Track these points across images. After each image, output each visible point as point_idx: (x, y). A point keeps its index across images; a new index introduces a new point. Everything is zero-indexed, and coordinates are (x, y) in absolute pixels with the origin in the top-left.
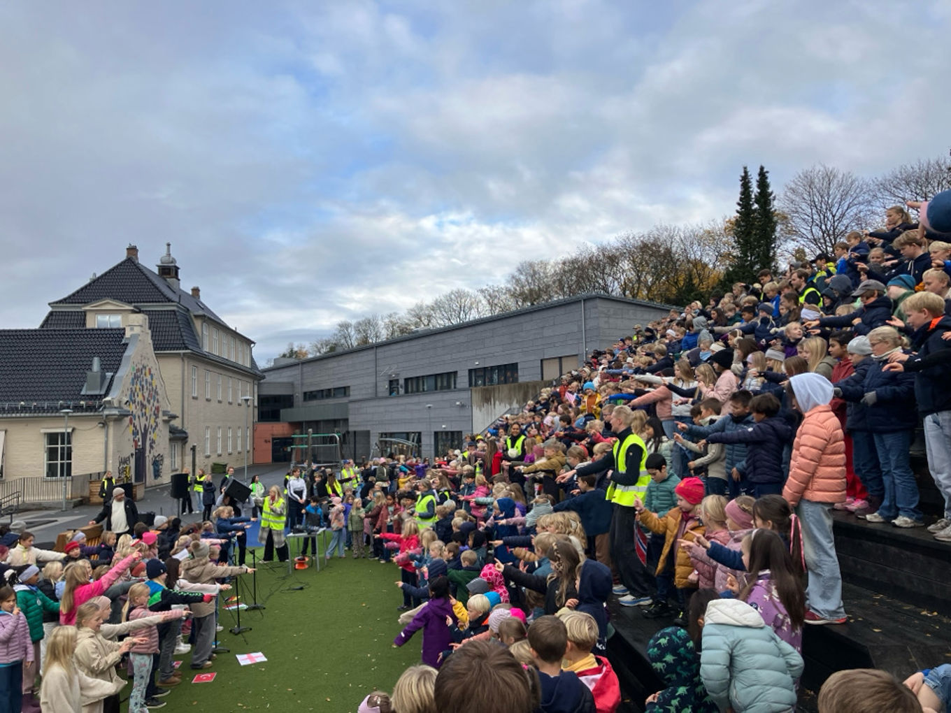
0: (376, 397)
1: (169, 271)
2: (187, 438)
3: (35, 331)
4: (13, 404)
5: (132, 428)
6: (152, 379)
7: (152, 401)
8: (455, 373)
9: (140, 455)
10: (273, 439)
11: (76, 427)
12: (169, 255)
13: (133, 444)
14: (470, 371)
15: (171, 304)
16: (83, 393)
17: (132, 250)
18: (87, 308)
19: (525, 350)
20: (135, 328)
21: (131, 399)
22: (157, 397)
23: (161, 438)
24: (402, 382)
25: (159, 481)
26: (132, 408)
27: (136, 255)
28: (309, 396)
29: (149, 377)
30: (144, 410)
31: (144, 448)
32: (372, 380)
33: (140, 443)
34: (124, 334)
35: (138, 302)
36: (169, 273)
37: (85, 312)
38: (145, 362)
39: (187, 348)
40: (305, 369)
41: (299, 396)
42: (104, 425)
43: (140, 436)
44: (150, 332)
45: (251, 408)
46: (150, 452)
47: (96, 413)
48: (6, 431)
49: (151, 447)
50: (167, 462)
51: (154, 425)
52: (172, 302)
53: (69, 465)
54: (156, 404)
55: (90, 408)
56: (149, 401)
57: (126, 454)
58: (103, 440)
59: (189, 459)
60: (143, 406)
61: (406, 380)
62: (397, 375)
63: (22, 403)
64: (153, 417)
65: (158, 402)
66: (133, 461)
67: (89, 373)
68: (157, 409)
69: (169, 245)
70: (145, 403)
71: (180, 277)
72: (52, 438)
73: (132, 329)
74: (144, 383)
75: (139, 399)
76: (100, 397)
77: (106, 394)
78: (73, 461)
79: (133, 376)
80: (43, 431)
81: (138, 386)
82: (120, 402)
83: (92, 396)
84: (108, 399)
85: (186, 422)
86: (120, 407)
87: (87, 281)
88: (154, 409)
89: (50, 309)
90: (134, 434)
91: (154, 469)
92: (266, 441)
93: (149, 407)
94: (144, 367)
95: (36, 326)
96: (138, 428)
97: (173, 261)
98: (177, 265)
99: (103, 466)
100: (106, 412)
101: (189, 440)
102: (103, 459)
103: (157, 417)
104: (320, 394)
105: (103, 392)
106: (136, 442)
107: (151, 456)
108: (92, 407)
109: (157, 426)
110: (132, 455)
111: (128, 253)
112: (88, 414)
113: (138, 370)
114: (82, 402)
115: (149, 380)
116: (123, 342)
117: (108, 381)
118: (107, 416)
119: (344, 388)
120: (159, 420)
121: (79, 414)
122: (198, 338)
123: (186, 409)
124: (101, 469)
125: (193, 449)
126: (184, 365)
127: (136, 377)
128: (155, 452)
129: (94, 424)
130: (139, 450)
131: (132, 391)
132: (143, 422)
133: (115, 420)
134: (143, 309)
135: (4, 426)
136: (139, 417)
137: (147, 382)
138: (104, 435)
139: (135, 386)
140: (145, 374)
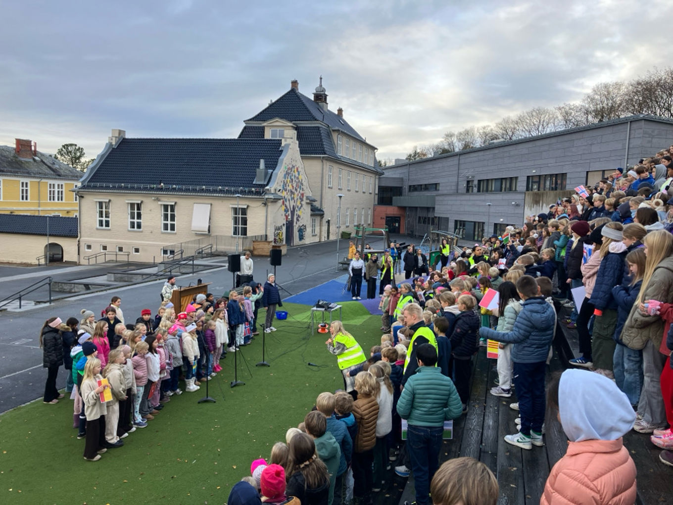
0: (457, 193)
1: (321, 97)
2: (323, 214)
3: (235, 140)
4: (215, 188)
5: (284, 207)
6: (299, 174)
7: (299, 190)
8: (516, 178)
9: (289, 226)
10: (387, 217)
11: (250, 205)
12: (321, 86)
13: (285, 217)
14: (528, 177)
15: (316, 122)
16: (254, 183)
17: (295, 83)
18: (265, 124)
19: (573, 163)
20: (288, 140)
21: (283, 187)
22: (302, 187)
23: (305, 214)
24: (476, 183)
25: (303, 242)
26: (284, 194)
27: (297, 87)
28: (414, 188)
29: (296, 174)
30: (293, 196)
31: (292, 221)
32: (455, 179)
33: (289, 217)
34: (281, 143)
35: (296, 121)
36: (320, 99)
37: (264, 127)
38: (294, 164)
39: (325, 154)
40: (411, 169)
41: (406, 188)
42: (265, 204)
43: (290, 212)
44: (297, 142)
45: (373, 195)
46: (296, 223)
47: (261, 197)
48: (211, 205)
49: (298, 220)
50: (309, 230)
51: (300, 206)
52: (317, 120)
53: (246, 229)
54: (301, 191)
55: (258, 193)
56: (296, 190)
57: (279, 224)
58: (265, 214)
59: (325, 228)
60: (292, 193)
61: (479, 181)
62: (473, 177)
63: (220, 187)
64: (299, 201)
65: (303, 190)
66: (284, 229)
67: (257, 170)
68: (303, 195)
69: (321, 79)
70: (294, 191)
71: (328, 102)
72: (236, 210)
73: (285, 141)
74: (293, 177)
75: (290, 188)
76: (263, 186)
77: (267, 185)
78: (248, 226)
79: (285, 173)
80: (231, 206)
81: (289, 179)
82: (275, 190)
83: (259, 185)
84: (267, 188)
85: (323, 203)
86: (275, 193)
87: (267, 106)
88: (300, 195)
89: (244, 125)
90: (285, 211)
91: (300, 234)
92: (382, 218)
93: (296, 193)
94: (293, 167)
95: (236, 136)
96: (289, 207)
97: (324, 90)
98: (326, 93)
99: (264, 231)
100: (266, 197)
101: (325, 216)
102: (264, 227)
103: (302, 200)
104: (420, 187)
105: (266, 183)
106: (287, 217)
107: (297, 226)
108: (259, 192)
109: (302, 206)
110: (284, 225)
111: (292, 86)
112: (256, 197)
113: (289, 169)
114: (253, 189)
115: (297, 175)
116: (280, 149)
117: (269, 175)
118: (267, 199)
119: (436, 184)
120: (304, 203)
121: (250, 196)
122: (334, 146)
123: (324, 195)
124: (263, 233)
125: (328, 222)
126: (323, 165)
127: (287, 174)
128: (300, 223)
129: (259, 204)
130: (289, 222)
131: (284, 183)
132: (292, 203)
133: (272, 202)
134: (299, 126)
135: (210, 201)
136: (289, 200)
137: (295, 176)
138: (265, 211)
139: (287, 179)
140: (294, 172)
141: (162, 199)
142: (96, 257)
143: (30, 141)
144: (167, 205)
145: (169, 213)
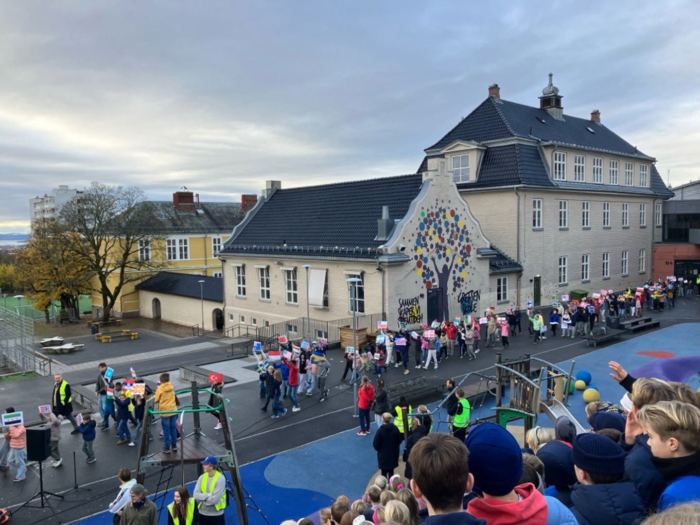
1: (551, 100)
2: (522, 271)
4: (332, 248)
5: (421, 270)
6: (457, 220)
7: (457, 242)
9: (436, 296)
10: (676, 261)
11: (366, 271)
12: (551, 85)
13: (425, 286)
16: (375, 239)
17: (494, 89)
18: (444, 151)
21: (418, 243)
22: (465, 236)
23: (475, 275)
26: (420, 252)
27: (497, 93)
29: (452, 220)
30: (442, 252)
31: (443, 288)
33: (436, 283)
34: (420, 180)
36: (551, 104)
37: (444, 154)
38: (444, 206)
39: (520, 182)
42: (380, 270)
43: (435, 276)
45: (649, 229)
46: (454, 290)
47: (374, 260)
48: (328, 270)
49: (457, 285)
50: (488, 297)
51: (461, 264)
52: (514, 136)
53: (363, 303)
54: (464, 243)
56: (451, 242)
57: (410, 296)
58: (381, 283)
59: (527, 290)
60: (440, 248)
63: (336, 247)
64: (459, 257)
65: (468, 240)
66: (423, 301)
67: (379, 220)
68: (468, 248)
69: (551, 75)
70: (444, 244)
71: (562, 106)
74: (442, 226)
75: (436, 240)
78: (366, 300)
79: (423, 221)
80: (345, 272)
81: (432, 229)
82: (398, 248)
84: (381, 247)
85: (522, 253)
86: (396, 253)
88: (460, 248)
89: (425, 155)
90: (423, 275)
91: (463, 305)
92: (667, 263)
93: (451, 247)
94: (442, 210)
96: (432, 270)
97: (556, 90)
98: (559, 94)
99: (381, 307)
100: (381, 260)
101: (524, 273)
102: (381, 302)
103: (466, 255)
106: (429, 285)
107: (457, 294)
109: (467, 264)
110: (422, 295)
111: (489, 93)
113: (432, 214)
114: (370, 249)
116: (420, 187)
118: (382, 262)
120: (471, 259)
122: (546, 169)
123: (522, 243)
124: (380, 310)
125: (537, 281)
126: (519, 199)
127: (427, 222)
128: (465, 289)
129: (374, 269)
130: (435, 290)
131: (419, 235)
132: (441, 263)
133: (389, 266)
134: (490, 146)
135: (326, 266)
136: (433, 259)
137: (447, 224)
138: (381, 280)
139: (426, 229)
140: (444, 217)
141: (285, 263)
142: (233, 330)
143: (256, 196)
144: (290, 271)
145: (292, 280)
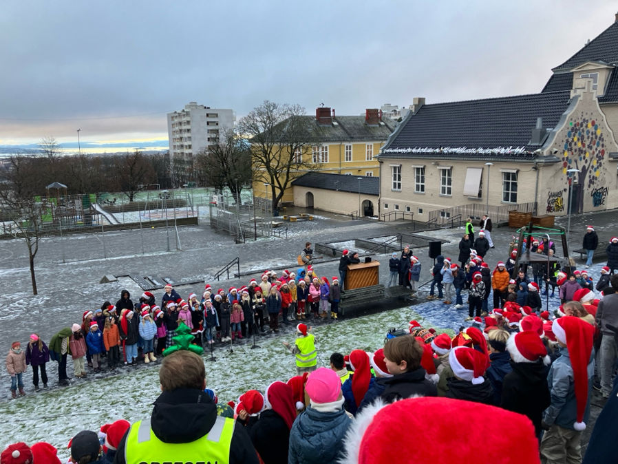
4: (487, 151)
5: (566, 170)
6: (596, 129)
7: (594, 147)
9: (576, 190)
11: (520, 169)
13: (567, 182)
16: (529, 144)
18: (574, 70)
21: (565, 147)
22: (601, 143)
23: (606, 175)
25: (600, 208)
26: (567, 155)
29: (591, 128)
30: (583, 155)
31: (581, 184)
33: (576, 181)
34: (570, 96)
37: (573, 73)
38: (587, 116)
42: (536, 169)
43: (576, 175)
46: (589, 186)
47: (531, 161)
48: (483, 169)
49: (591, 182)
51: (596, 165)
54: (600, 148)
57: (556, 190)
60: (582, 152)
64: (596, 159)
65: (603, 146)
68: (603, 152)
70: (586, 148)
72: (507, 175)
73: (575, 92)
74: (585, 134)
75: (578, 146)
78: (518, 193)
79: (570, 130)
80: (501, 171)
81: (577, 136)
82: (551, 152)
87: (584, 46)
88: (597, 153)
89: (552, 73)
90: (568, 174)
91: (595, 199)
93: (590, 151)
94: (586, 121)
99: (534, 198)
100: (537, 160)
102: (534, 193)
103: (601, 158)
105: (540, 145)
106: (571, 181)
107: (591, 190)
109: (600, 166)
110: (565, 190)
113: (578, 124)
114: (525, 152)
115: (592, 130)
116: (567, 102)
117: (547, 135)
118: (538, 163)
120: (604, 161)
127: (574, 130)
128: (597, 186)
129: (530, 168)
130: (575, 186)
131: (567, 141)
132: (581, 164)
133: (544, 166)
135: (482, 166)
136: (576, 161)
137: (588, 132)
138: (536, 177)
139: (572, 137)
140: (587, 126)
141: (441, 164)
142: (390, 215)
143: (377, 110)
144: (445, 170)
145: (447, 177)
